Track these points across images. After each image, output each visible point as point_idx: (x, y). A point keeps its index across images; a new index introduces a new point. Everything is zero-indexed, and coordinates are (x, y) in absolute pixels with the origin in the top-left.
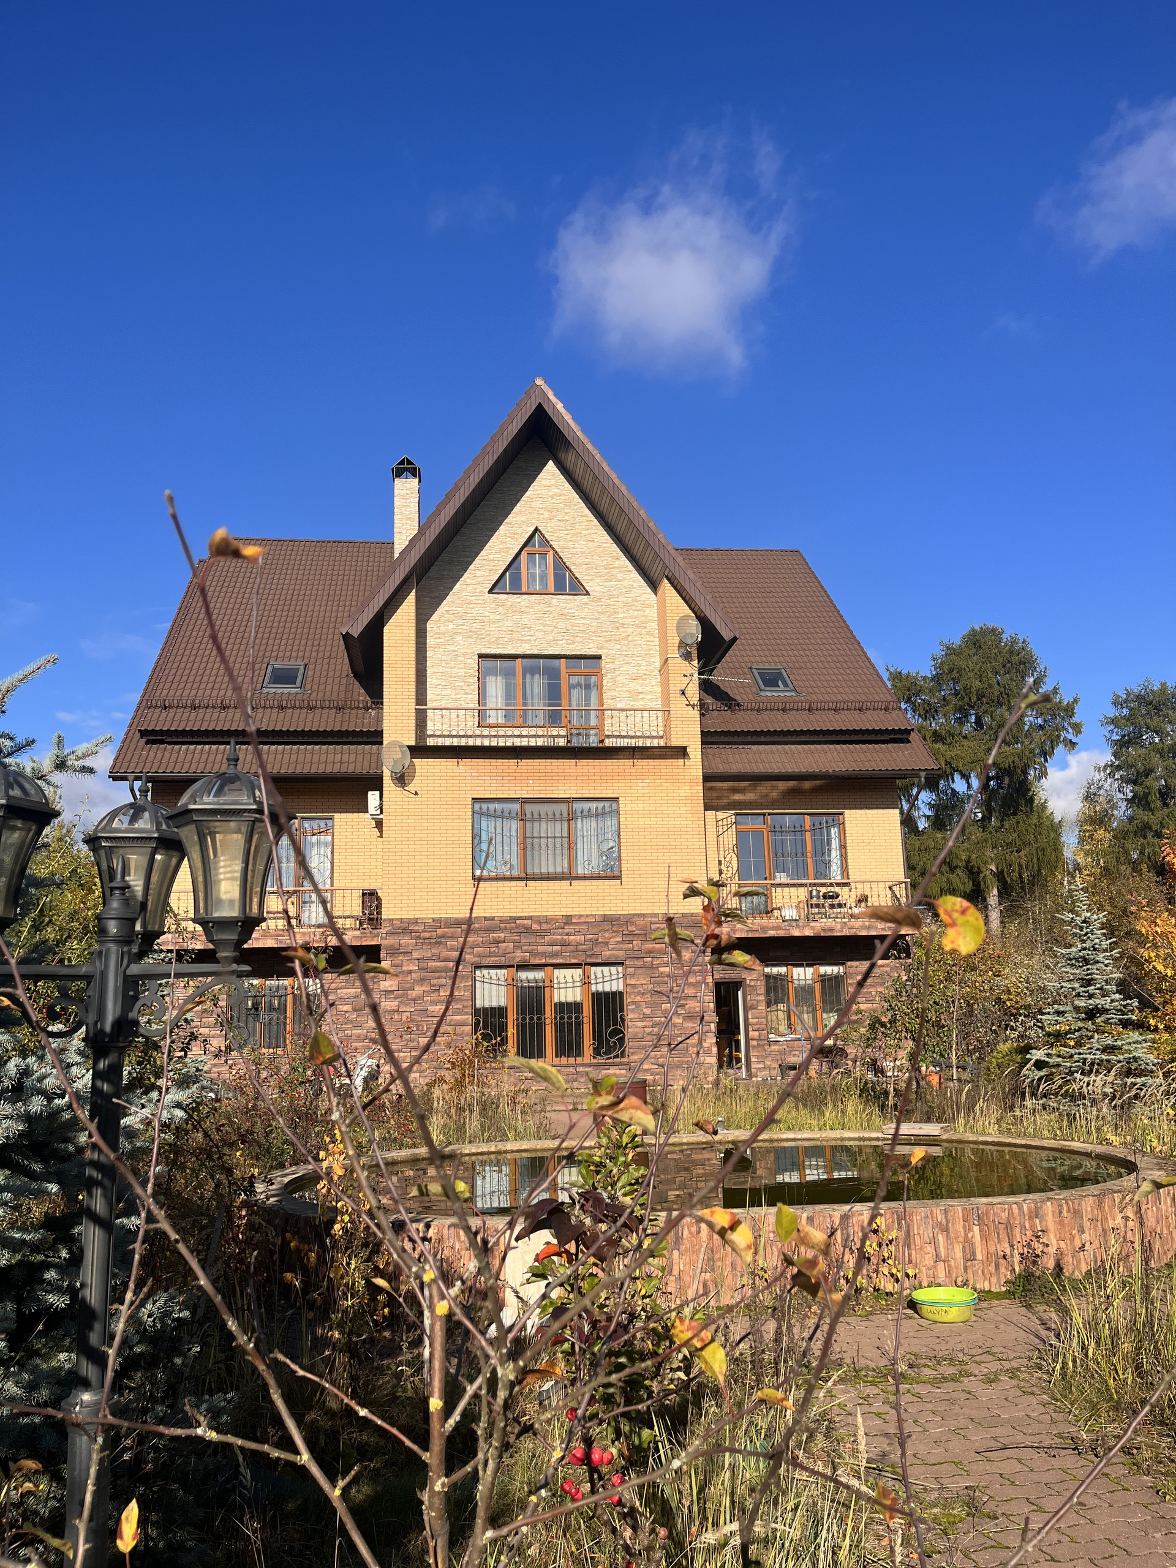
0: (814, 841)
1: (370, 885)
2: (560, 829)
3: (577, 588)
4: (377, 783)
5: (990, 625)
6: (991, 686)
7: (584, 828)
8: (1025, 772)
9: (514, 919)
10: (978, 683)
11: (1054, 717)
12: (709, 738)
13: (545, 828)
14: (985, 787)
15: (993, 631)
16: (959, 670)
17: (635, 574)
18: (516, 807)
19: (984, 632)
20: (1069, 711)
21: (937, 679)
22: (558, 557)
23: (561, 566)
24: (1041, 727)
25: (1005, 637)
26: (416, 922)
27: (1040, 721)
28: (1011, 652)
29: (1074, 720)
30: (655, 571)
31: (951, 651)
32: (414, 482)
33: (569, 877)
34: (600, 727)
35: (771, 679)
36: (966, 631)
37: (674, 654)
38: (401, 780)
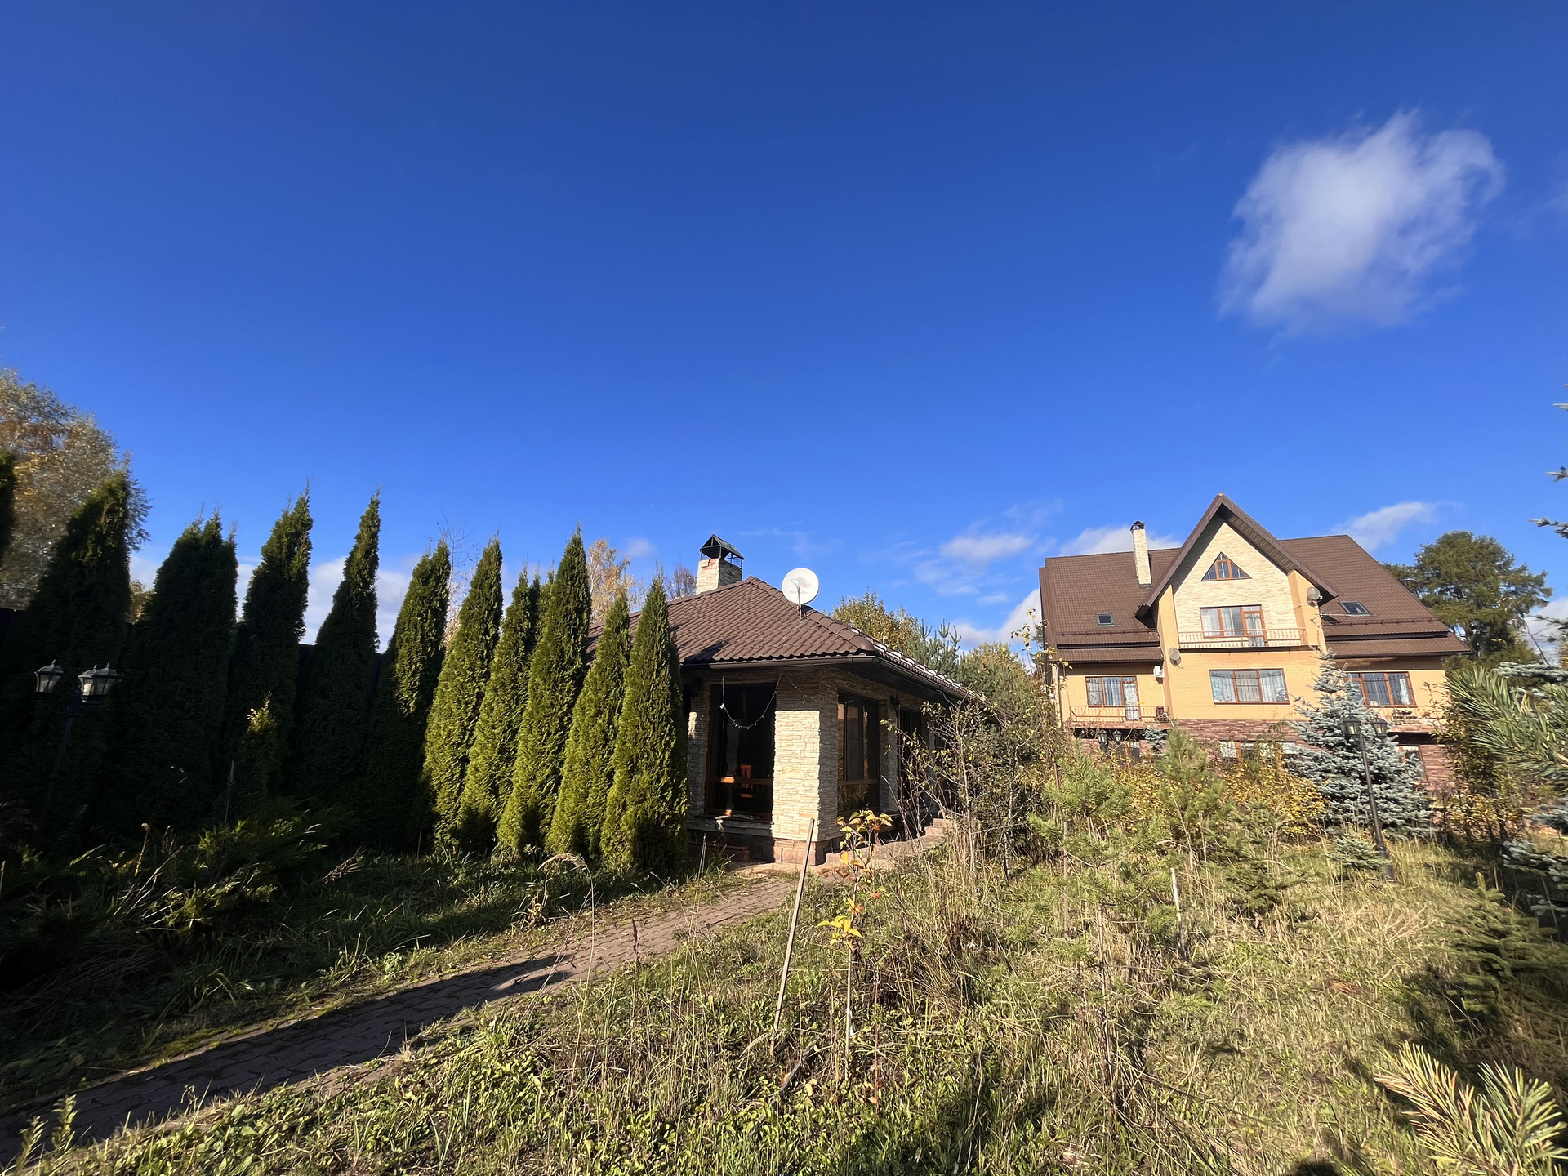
0: (1391, 686)
1: (1160, 706)
2: (1254, 682)
3: (1244, 576)
4: (1160, 663)
5: (1460, 530)
6: (1467, 571)
7: (1265, 681)
8: (1504, 623)
9: (1237, 721)
10: (1456, 569)
11: (1525, 585)
12: (1328, 639)
13: (1245, 682)
14: (1469, 633)
15: (1464, 535)
16: (1439, 562)
17: (1275, 567)
18: (1231, 673)
19: (1456, 536)
20: (1539, 581)
21: (1421, 568)
22: (1232, 562)
23: (1234, 567)
24: (1514, 593)
25: (1474, 538)
26: (1189, 721)
27: (1513, 589)
28: (1481, 548)
29: (1544, 587)
30: (1287, 567)
31: (1429, 549)
32: (1143, 531)
33: (1261, 703)
34: (1264, 636)
35: (1352, 608)
36: (1441, 535)
37: (1305, 604)
38: (1175, 663)
